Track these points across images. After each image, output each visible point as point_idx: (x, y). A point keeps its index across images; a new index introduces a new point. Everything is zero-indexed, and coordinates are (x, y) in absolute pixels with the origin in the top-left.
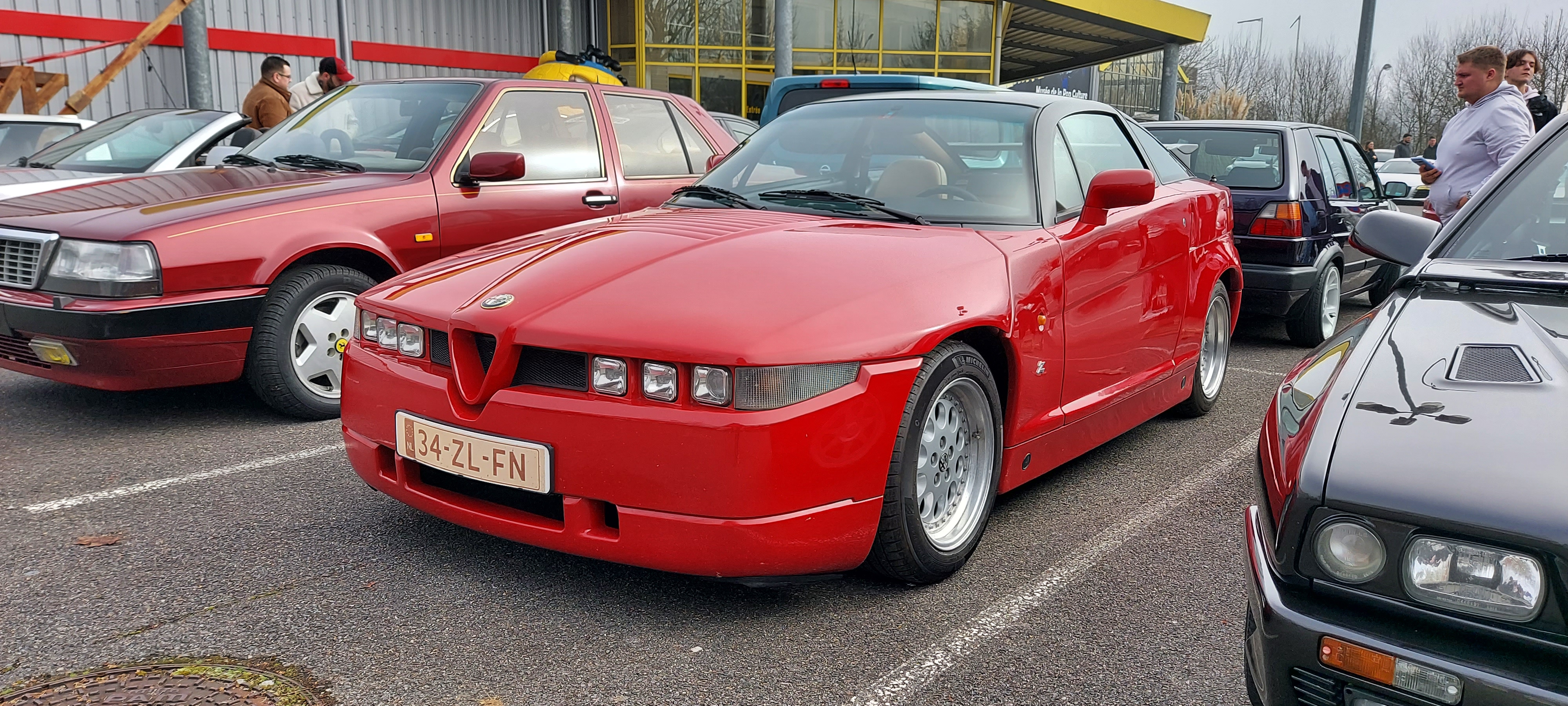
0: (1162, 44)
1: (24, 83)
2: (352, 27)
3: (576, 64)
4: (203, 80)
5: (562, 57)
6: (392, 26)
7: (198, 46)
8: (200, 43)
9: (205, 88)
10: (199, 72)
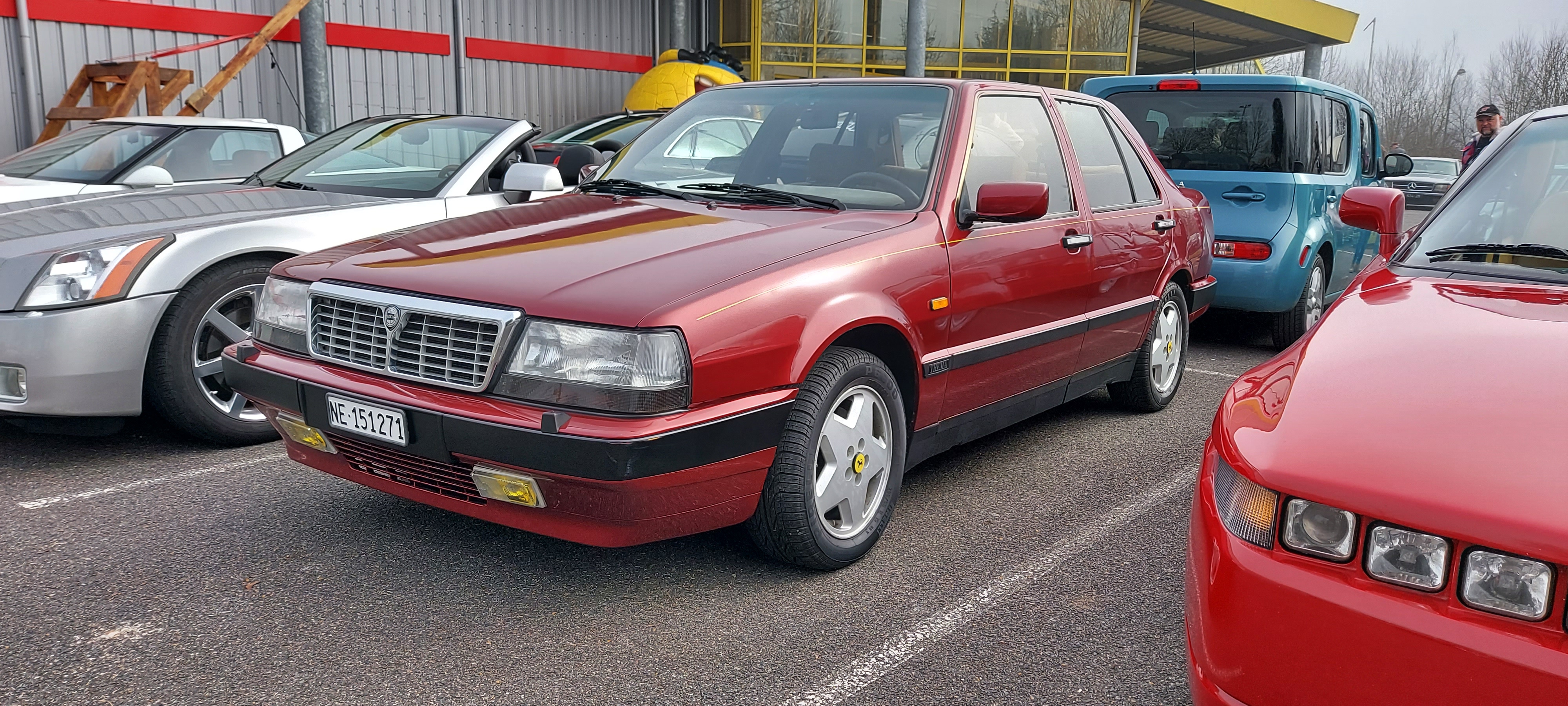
0: (1304, 44)
1: (148, 80)
2: (467, 22)
3: (701, 63)
4: (320, 78)
5: (684, 56)
6: (506, 21)
7: (316, 41)
8: (318, 38)
9: (322, 86)
10: (317, 70)
